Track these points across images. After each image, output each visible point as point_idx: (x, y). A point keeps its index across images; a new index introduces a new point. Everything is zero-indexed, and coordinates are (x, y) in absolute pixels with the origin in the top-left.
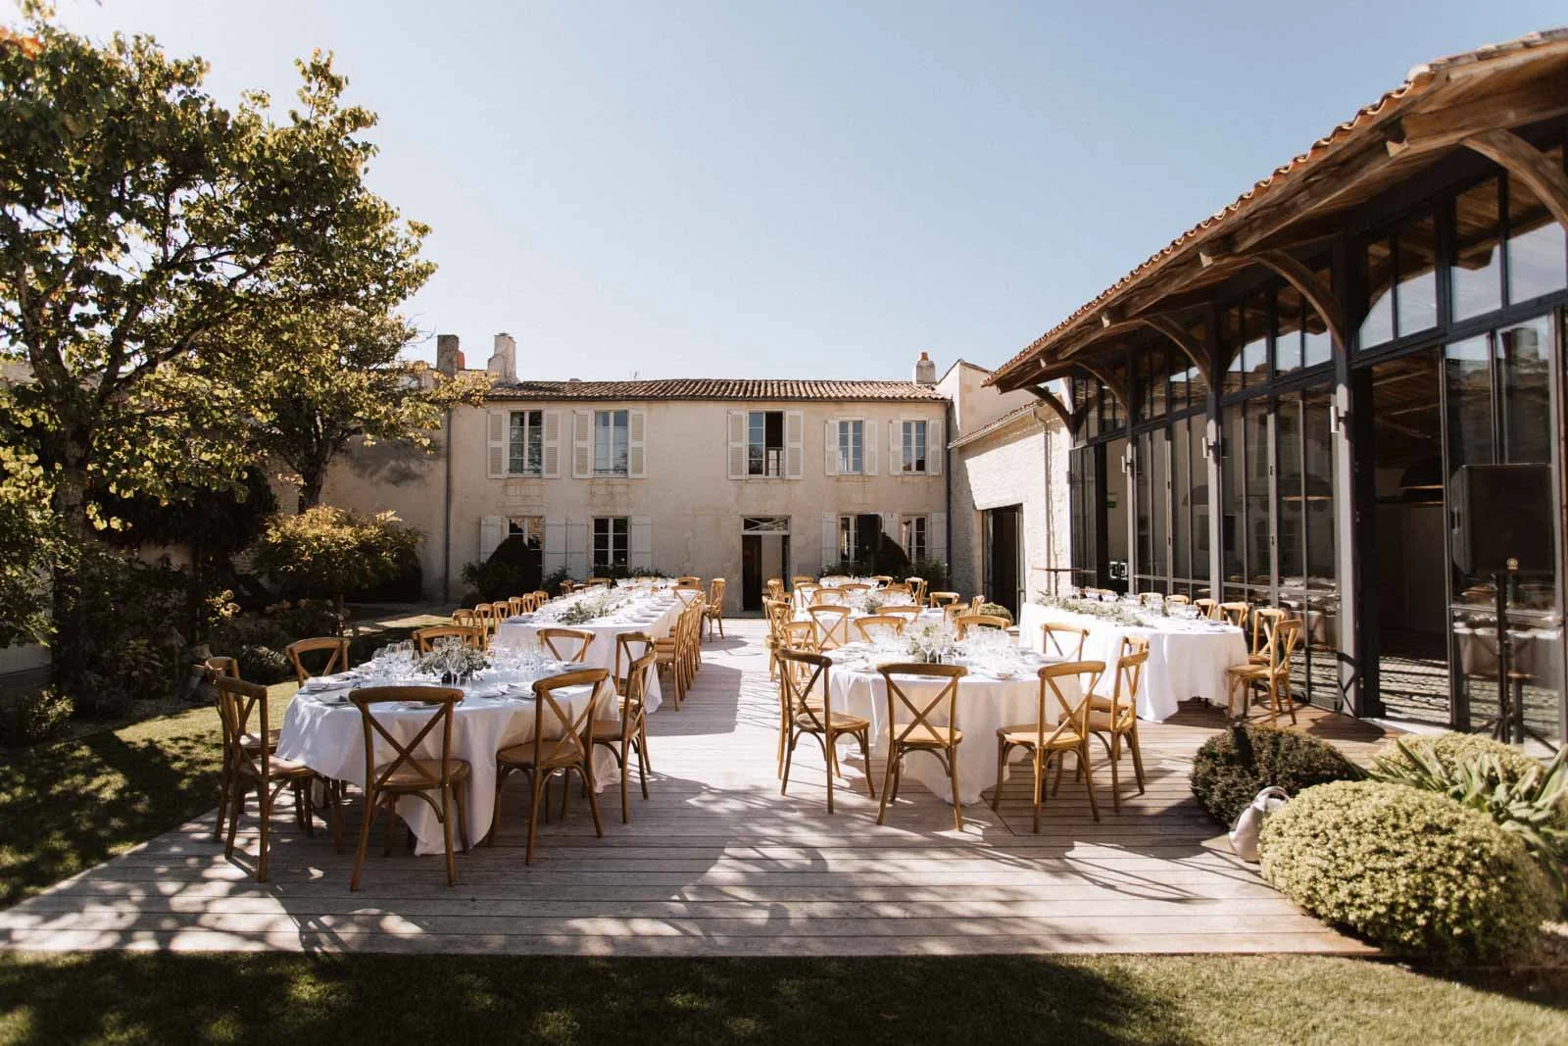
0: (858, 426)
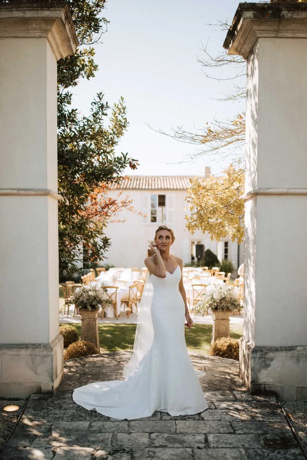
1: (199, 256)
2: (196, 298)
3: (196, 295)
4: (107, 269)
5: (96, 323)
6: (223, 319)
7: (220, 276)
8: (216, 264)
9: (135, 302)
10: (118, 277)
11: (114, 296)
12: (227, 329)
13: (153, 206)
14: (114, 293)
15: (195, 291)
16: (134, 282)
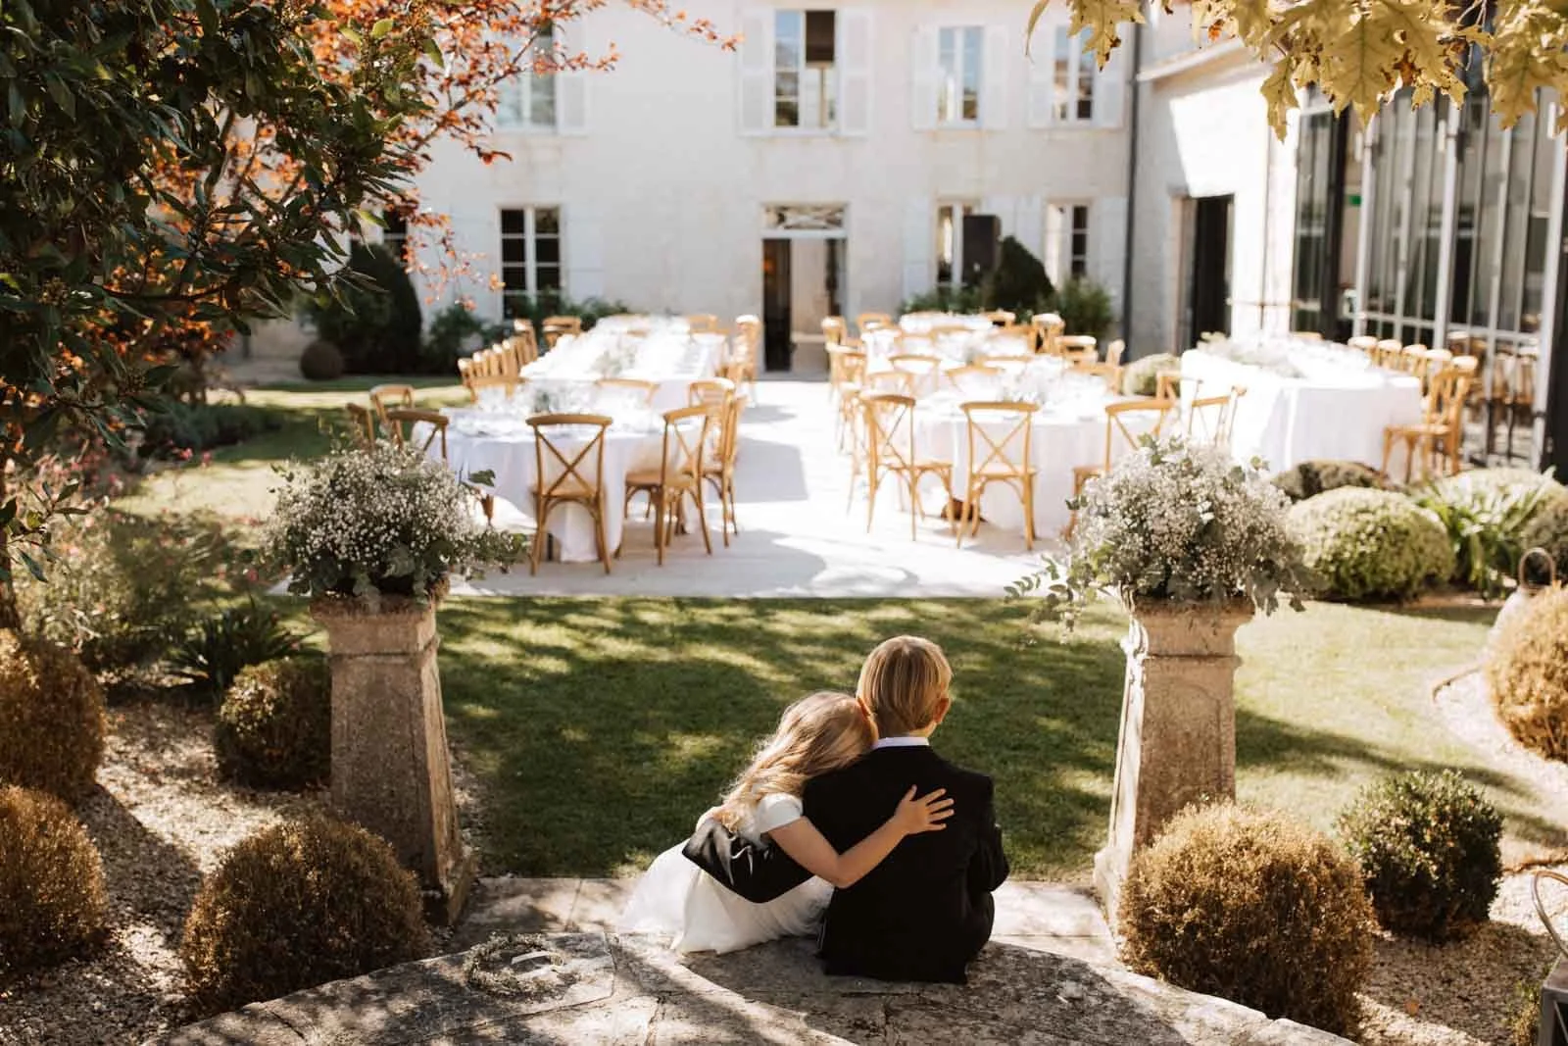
0: (974, 36)
1: (977, 267)
2: (983, 466)
3: (982, 450)
4: (588, 324)
5: (419, 681)
6: (1199, 657)
7: (1076, 355)
8: (1041, 302)
9: (694, 488)
10: (625, 361)
11: (590, 459)
12: (1218, 713)
13: (782, 53)
14: (589, 447)
15: (975, 432)
16: (694, 387)
